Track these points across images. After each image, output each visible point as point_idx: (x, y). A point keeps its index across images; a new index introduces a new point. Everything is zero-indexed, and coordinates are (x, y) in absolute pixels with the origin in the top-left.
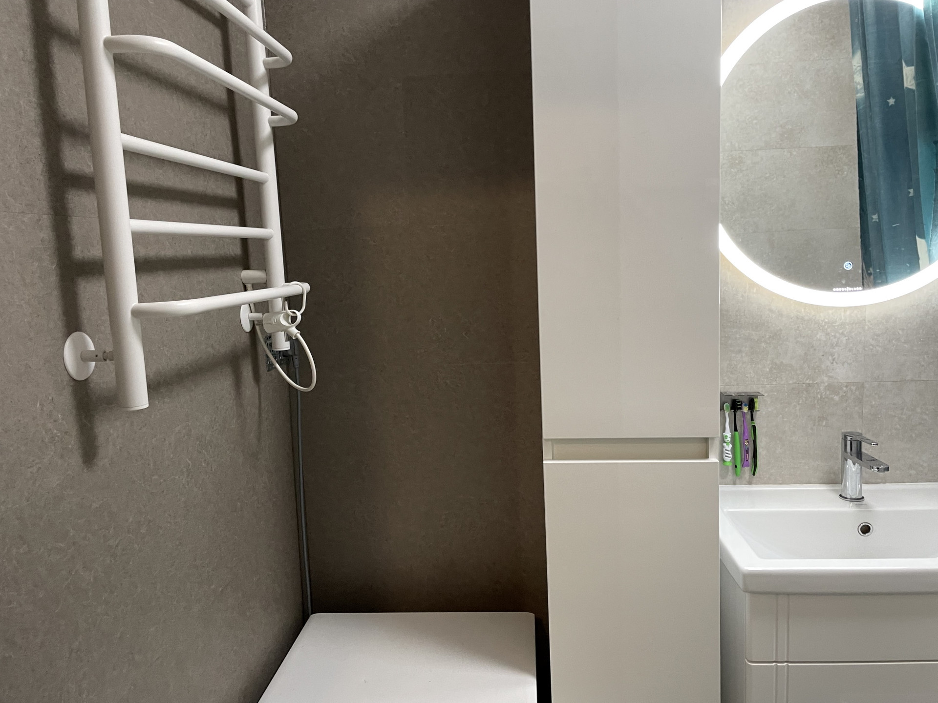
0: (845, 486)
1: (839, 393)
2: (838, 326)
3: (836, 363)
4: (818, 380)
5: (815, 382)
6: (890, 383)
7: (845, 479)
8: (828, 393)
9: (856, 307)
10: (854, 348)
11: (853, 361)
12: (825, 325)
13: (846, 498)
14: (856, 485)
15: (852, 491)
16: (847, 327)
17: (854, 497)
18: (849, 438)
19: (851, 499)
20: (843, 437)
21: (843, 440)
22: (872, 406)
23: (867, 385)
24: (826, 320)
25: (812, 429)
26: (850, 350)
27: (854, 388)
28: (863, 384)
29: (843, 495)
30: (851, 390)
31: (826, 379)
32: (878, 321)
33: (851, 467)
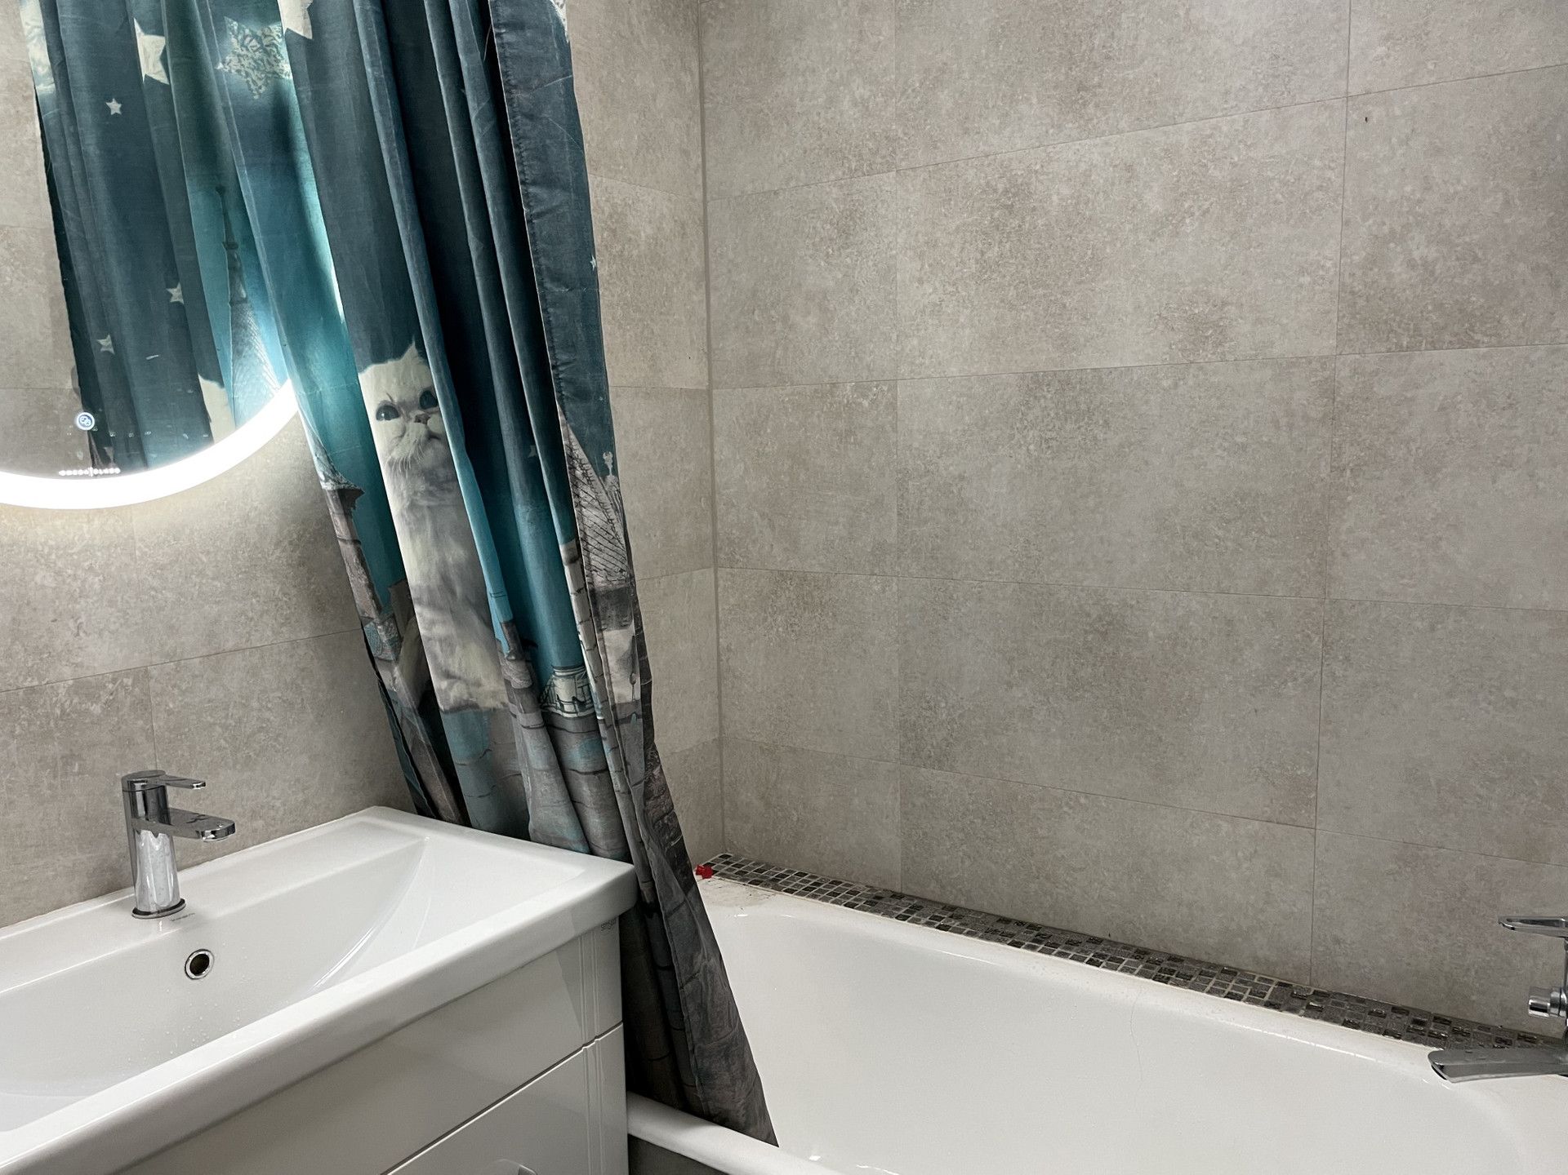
0: (144, 888)
1: (100, 696)
2: (79, 553)
3: (85, 632)
4: (51, 677)
5: (43, 683)
6: (198, 660)
7: (141, 872)
8: (76, 700)
9: (111, 511)
10: (119, 598)
11: (121, 625)
12: (50, 554)
13: (148, 913)
14: (166, 879)
15: (158, 895)
16: (99, 554)
17: (165, 905)
18: (138, 786)
19: (158, 912)
20: (126, 786)
21: (127, 794)
22: (170, 712)
23: (154, 672)
24: (51, 543)
25: (51, 786)
26: (112, 603)
27: (129, 681)
28: (146, 671)
29: (142, 909)
30: (124, 687)
31: (67, 672)
32: (158, 537)
33: (151, 846)
